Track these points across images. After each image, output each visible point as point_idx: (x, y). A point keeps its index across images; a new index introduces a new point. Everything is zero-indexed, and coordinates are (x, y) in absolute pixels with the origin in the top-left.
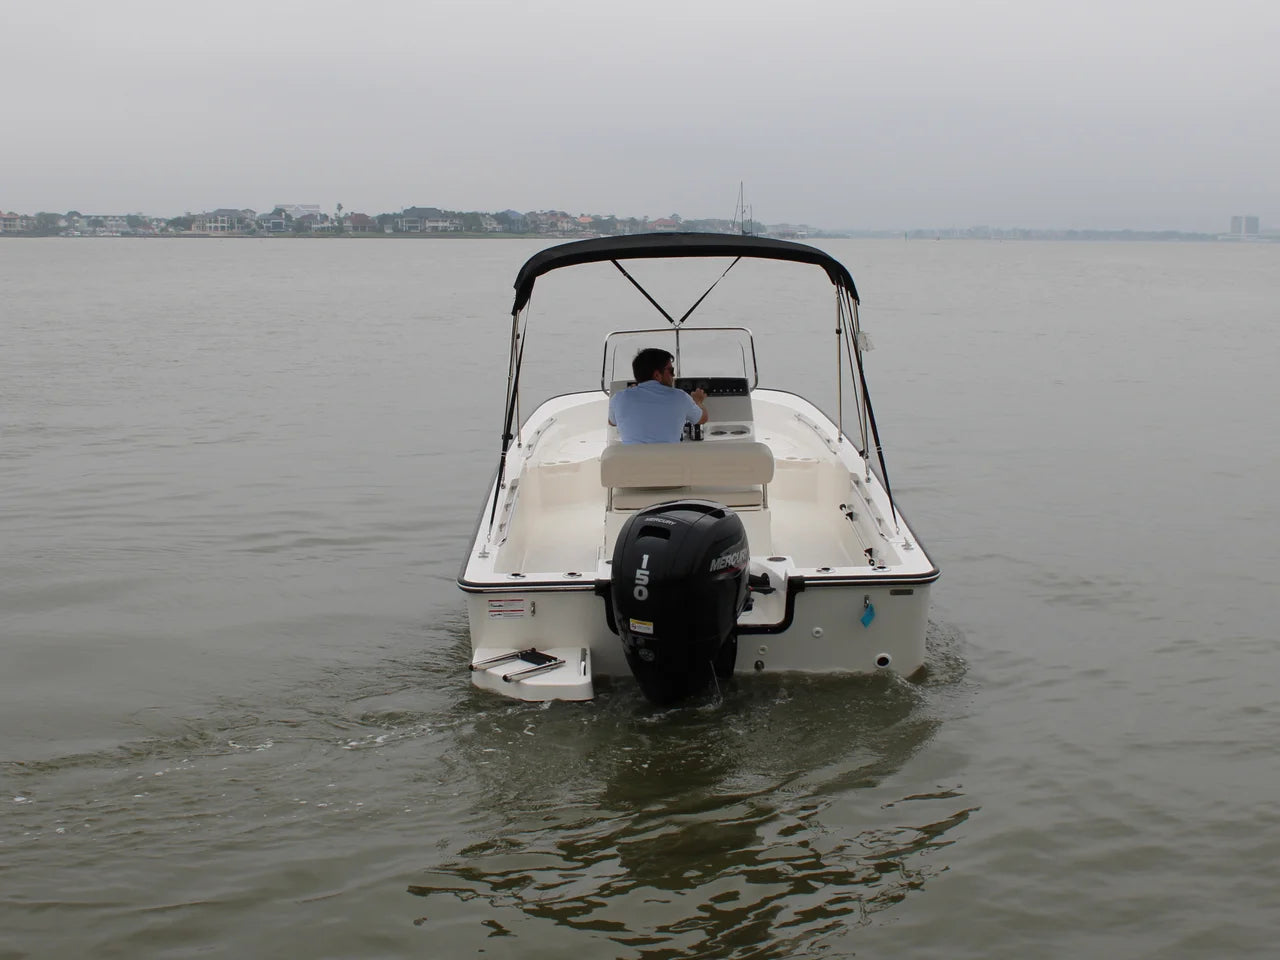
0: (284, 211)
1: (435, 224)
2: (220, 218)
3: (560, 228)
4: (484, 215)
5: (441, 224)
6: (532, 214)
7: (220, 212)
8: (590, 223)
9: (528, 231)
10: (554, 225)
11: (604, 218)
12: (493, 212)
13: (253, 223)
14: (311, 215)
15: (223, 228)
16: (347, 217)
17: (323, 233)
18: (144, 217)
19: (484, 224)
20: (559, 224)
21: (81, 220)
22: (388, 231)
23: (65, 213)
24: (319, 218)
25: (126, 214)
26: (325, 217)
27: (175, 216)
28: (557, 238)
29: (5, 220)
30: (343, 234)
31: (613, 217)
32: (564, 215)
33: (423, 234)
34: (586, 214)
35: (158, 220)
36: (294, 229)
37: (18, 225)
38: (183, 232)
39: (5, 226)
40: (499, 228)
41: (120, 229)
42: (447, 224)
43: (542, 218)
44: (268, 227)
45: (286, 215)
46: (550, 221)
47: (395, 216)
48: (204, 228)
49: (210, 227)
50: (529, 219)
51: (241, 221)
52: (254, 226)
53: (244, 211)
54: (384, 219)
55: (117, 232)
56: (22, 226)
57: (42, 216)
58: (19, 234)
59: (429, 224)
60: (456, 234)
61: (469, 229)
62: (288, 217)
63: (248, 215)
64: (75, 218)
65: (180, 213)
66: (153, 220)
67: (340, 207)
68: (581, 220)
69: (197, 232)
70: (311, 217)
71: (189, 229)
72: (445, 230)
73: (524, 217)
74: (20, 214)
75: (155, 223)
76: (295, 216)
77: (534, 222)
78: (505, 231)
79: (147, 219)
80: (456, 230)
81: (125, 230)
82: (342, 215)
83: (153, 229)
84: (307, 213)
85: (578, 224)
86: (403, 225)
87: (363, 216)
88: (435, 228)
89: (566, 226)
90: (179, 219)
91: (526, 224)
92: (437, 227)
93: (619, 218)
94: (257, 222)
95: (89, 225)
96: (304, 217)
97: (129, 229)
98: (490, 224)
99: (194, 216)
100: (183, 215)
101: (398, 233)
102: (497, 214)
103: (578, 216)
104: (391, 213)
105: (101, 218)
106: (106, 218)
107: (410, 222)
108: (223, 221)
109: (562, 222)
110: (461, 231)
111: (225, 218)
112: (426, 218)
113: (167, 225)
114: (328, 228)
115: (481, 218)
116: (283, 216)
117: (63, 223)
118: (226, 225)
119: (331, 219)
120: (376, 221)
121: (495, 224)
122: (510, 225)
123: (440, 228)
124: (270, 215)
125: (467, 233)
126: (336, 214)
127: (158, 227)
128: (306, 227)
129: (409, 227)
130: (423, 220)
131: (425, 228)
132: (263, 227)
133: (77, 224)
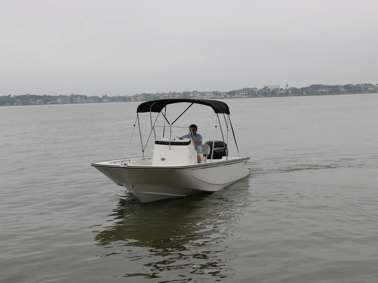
0: (267, 88)
1: (322, 90)
2: (245, 91)
3: (369, 90)
4: (340, 86)
5: (324, 90)
6: (358, 85)
7: (245, 89)
9: (357, 91)
10: (366, 89)
13: (257, 92)
14: (276, 89)
15: (246, 95)
16: (290, 89)
17: (281, 95)
18: (219, 92)
19: (340, 89)
21: (198, 94)
22: (304, 93)
23: (192, 92)
24: (280, 89)
25: (213, 91)
26: (282, 89)
27: (230, 91)
28: (367, 93)
29: (172, 94)
30: (288, 95)
32: (370, 85)
33: (317, 94)
35: (223, 93)
36: (271, 94)
37: (177, 96)
38: (232, 97)
39: (172, 96)
40: (346, 90)
41: (211, 96)
42: (326, 90)
43: (362, 86)
44: (262, 94)
46: (365, 88)
47: (307, 88)
48: (239, 95)
49: (242, 94)
50: (357, 87)
51: (252, 92)
52: (257, 93)
53: (253, 88)
54: (303, 89)
55: (210, 97)
57: (184, 92)
59: (319, 90)
60: (330, 93)
61: (335, 91)
62: (269, 90)
63: (255, 90)
64: (196, 93)
65: (231, 90)
66: (221, 93)
67: (287, 86)
69: (237, 96)
70: (277, 90)
71: (234, 95)
72: (325, 92)
73: (355, 86)
74: (177, 92)
75: (223, 94)
76: (271, 90)
78: (348, 92)
80: (329, 92)
81: (212, 97)
82: (288, 88)
83: (222, 96)
84: (275, 88)
85: (376, 88)
86: (310, 91)
87: (296, 88)
88: (322, 92)
89: (371, 89)
90: (231, 92)
91: (355, 89)
92: (323, 91)
94: (258, 92)
95: (200, 95)
96: (274, 89)
97: (214, 96)
98: (342, 90)
99: (236, 91)
100: (232, 90)
101: (308, 94)
102: (345, 85)
103: (376, 85)
105: (204, 93)
106: (206, 92)
107: (313, 90)
108: (246, 92)
109: (369, 87)
110: (331, 92)
111: (247, 91)
112: (318, 88)
113: (227, 94)
114: (283, 93)
115: (339, 87)
116: (267, 90)
117: (191, 95)
118: (247, 93)
119: (284, 90)
120: (300, 90)
121: (344, 89)
122: (350, 89)
123: (324, 92)
124: (262, 89)
125: (334, 93)
126: (286, 88)
127: (223, 95)
128: (275, 93)
129: (312, 92)
130: (317, 89)
131: (318, 92)
132: (260, 94)
133: (196, 95)
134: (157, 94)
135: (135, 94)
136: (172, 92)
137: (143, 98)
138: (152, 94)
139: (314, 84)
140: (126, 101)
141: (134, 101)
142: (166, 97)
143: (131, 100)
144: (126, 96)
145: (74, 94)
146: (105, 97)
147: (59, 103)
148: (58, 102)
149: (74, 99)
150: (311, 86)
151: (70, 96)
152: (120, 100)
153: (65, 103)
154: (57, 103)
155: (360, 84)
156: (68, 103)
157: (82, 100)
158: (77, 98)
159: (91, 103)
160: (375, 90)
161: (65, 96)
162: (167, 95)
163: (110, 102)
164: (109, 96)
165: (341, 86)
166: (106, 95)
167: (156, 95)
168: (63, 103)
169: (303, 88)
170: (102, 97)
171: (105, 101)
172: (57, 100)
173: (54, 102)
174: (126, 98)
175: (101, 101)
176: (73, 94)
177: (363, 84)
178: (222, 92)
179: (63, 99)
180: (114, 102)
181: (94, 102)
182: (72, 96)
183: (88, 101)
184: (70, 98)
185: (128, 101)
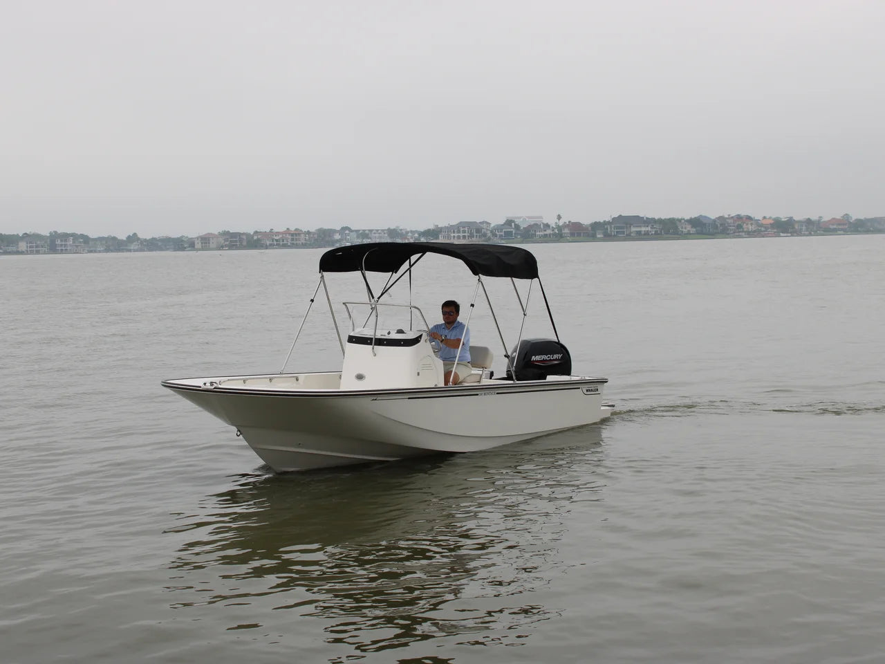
0: (514, 222)
1: (638, 229)
2: (462, 229)
3: (745, 230)
4: (680, 220)
5: (643, 229)
6: (720, 218)
7: (462, 224)
8: (771, 224)
9: (718, 233)
10: (739, 227)
11: (783, 220)
12: (687, 217)
13: (488, 232)
14: (536, 224)
15: (464, 237)
16: (565, 226)
17: (546, 239)
18: (401, 230)
19: (680, 227)
20: (745, 226)
21: (351, 234)
22: (599, 236)
23: (339, 228)
24: (542, 226)
25: (387, 228)
26: (547, 226)
27: (426, 228)
28: (742, 237)
29: (292, 235)
30: (561, 240)
31: (791, 218)
32: (749, 218)
33: (629, 238)
34: (768, 217)
35: (411, 231)
36: (522, 237)
37: (302, 239)
39: (293, 240)
40: (693, 230)
42: (649, 229)
43: (729, 221)
44: (501, 236)
45: (515, 225)
46: (736, 224)
47: (605, 223)
48: (449, 237)
49: (454, 237)
50: (718, 222)
51: (478, 231)
52: (489, 234)
53: (480, 223)
54: (596, 226)
56: (306, 240)
57: (320, 230)
58: (304, 246)
59: (633, 229)
60: (657, 236)
61: (668, 232)
62: (517, 227)
63: (484, 226)
64: (347, 232)
66: (407, 232)
67: (559, 217)
68: (764, 222)
69: (443, 241)
70: (535, 226)
71: (437, 238)
72: (647, 233)
73: (714, 221)
74: (304, 230)
75: (410, 234)
76: (523, 226)
77: (721, 225)
78: (698, 234)
79: (404, 232)
80: (656, 233)
82: (561, 223)
83: (408, 239)
84: (532, 223)
85: (761, 225)
86: (612, 230)
87: (580, 223)
88: (639, 233)
89: (751, 228)
90: (429, 230)
91: (715, 227)
92: (640, 231)
93: (796, 218)
94: (491, 232)
95: (358, 237)
96: (530, 226)
98: (686, 228)
99: (441, 228)
100: (432, 227)
101: (608, 237)
102: (691, 219)
103: (760, 219)
104: (602, 221)
105: (367, 232)
106: (371, 231)
107: (618, 228)
108: (464, 232)
109: (747, 224)
110: (661, 234)
111: (466, 229)
112: (631, 225)
113: (420, 235)
114: (550, 235)
115: (678, 223)
116: (513, 226)
117: (337, 237)
118: (466, 234)
119: (553, 227)
120: (590, 228)
121: (689, 227)
122: (703, 228)
123: (643, 233)
124: (503, 225)
125: (665, 236)
126: (556, 223)
127: (412, 238)
128: (533, 234)
129: (617, 232)
130: (628, 226)
131: (631, 233)
132: (496, 236)
133: (348, 237)
134: (256, 232)
135: (203, 232)
136: (292, 229)
137: (221, 240)
138: (243, 234)
139: (620, 215)
140: (183, 249)
141: (203, 249)
142: (277, 240)
143: (194, 247)
144: (183, 236)
145: (59, 232)
146: (133, 238)
147: (22, 253)
148: (20, 249)
149: (58, 242)
150: (614, 219)
151: (48, 235)
152: (168, 247)
153: (38, 252)
154: (18, 253)
155: (726, 216)
156: (45, 253)
157: (77, 246)
158: (66, 241)
159: (100, 252)
160: (761, 231)
161: (37, 237)
162: (281, 236)
163: (144, 251)
164: (141, 236)
165: (683, 221)
166: (135, 234)
167: (253, 236)
168: (32, 253)
169: (596, 223)
170: (125, 239)
171: (132, 248)
172: (18, 245)
173: (10, 249)
174: (182, 241)
175: (123, 249)
176: (56, 232)
177: (732, 217)
178: (408, 230)
179: (31, 243)
180: (155, 250)
181: (107, 250)
182: (55, 236)
183: (92, 249)
184: (49, 240)
185: (187, 249)
